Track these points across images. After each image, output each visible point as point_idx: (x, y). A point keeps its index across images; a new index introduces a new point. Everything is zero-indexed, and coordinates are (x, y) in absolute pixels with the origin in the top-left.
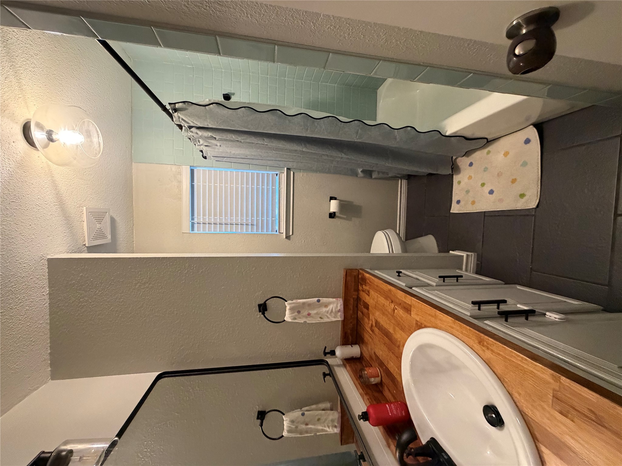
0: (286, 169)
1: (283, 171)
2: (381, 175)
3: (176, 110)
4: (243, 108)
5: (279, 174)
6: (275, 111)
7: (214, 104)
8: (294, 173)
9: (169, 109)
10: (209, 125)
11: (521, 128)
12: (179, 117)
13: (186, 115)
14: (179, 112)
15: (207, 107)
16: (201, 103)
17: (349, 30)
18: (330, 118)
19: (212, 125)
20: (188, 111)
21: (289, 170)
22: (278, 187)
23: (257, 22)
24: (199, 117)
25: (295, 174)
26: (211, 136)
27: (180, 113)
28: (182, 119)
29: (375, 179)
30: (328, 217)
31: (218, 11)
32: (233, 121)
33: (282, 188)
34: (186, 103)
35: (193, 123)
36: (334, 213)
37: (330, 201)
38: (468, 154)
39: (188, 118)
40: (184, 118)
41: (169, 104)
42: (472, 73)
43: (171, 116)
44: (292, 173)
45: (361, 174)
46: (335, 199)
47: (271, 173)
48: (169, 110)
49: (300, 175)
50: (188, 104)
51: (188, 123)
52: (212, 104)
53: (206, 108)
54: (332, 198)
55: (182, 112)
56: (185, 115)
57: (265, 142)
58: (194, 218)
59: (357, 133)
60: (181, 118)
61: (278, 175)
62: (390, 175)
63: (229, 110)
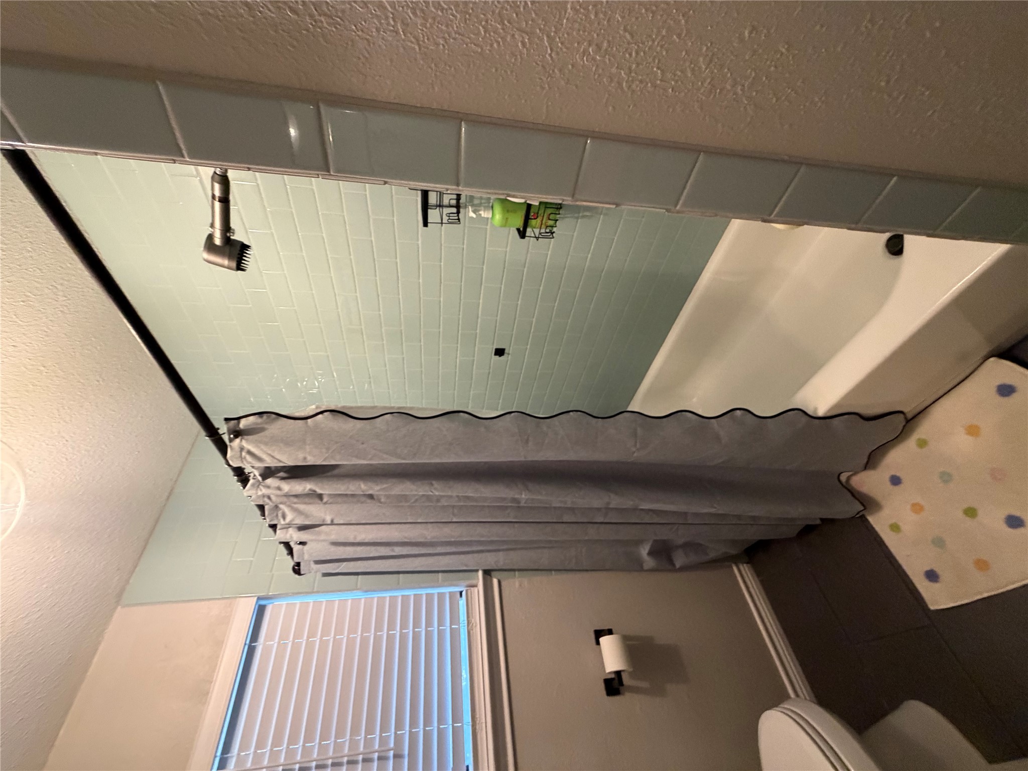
0: (480, 573)
1: (474, 582)
2: (693, 558)
3: (237, 433)
4: (389, 415)
5: (467, 591)
6: (456, 414)
7: (325, 414)
8: (499, 583)
9: (224, 434)
10: (309, 458)
11: (967, 373)
12: (242, 449)
13: (260, 442)
14: (246, 437)
15: (309, 420)
16: (297, 415)
17: (630, 55)
18: (571, 413)
19: (314, 456)
20: (266, 433)
21: (489, 577)
22: (466, 622)
23: (417, 47)
24: (286, 442)
25: (503, 584)
26: (310, 490)
27: (247, 440)
28: (249, 453)
29: (683, 569)
30: (604, 692)
31: (325, 15)
32: (363, 444)
33: (476, 626)
34: (265, 416)
35: (273, 457)
36: (618, 673)
37: (598, 643)
38: (871, 461)
39: (263, 447)
40: (253, 450)
41: (227, 420)
42: (894, 176)
43: (222, 448)
44: (495, 581)
45: (649, 562)
46: (610, 632)
47: (446, 590)
48: (223, 436)
49: (514, 585)
50: (268, 417)
51: (260, 459)
52: (322, 413)
53: (307, 422)
54: (599, 634)
55: (250, 437)
56: (257, 443)
57: (435, 489)
58: (227, 758)
59: (635, 434)
60: (245, 451)
61: (464, 593)
62: (712, 555)
63: (356, 421)
